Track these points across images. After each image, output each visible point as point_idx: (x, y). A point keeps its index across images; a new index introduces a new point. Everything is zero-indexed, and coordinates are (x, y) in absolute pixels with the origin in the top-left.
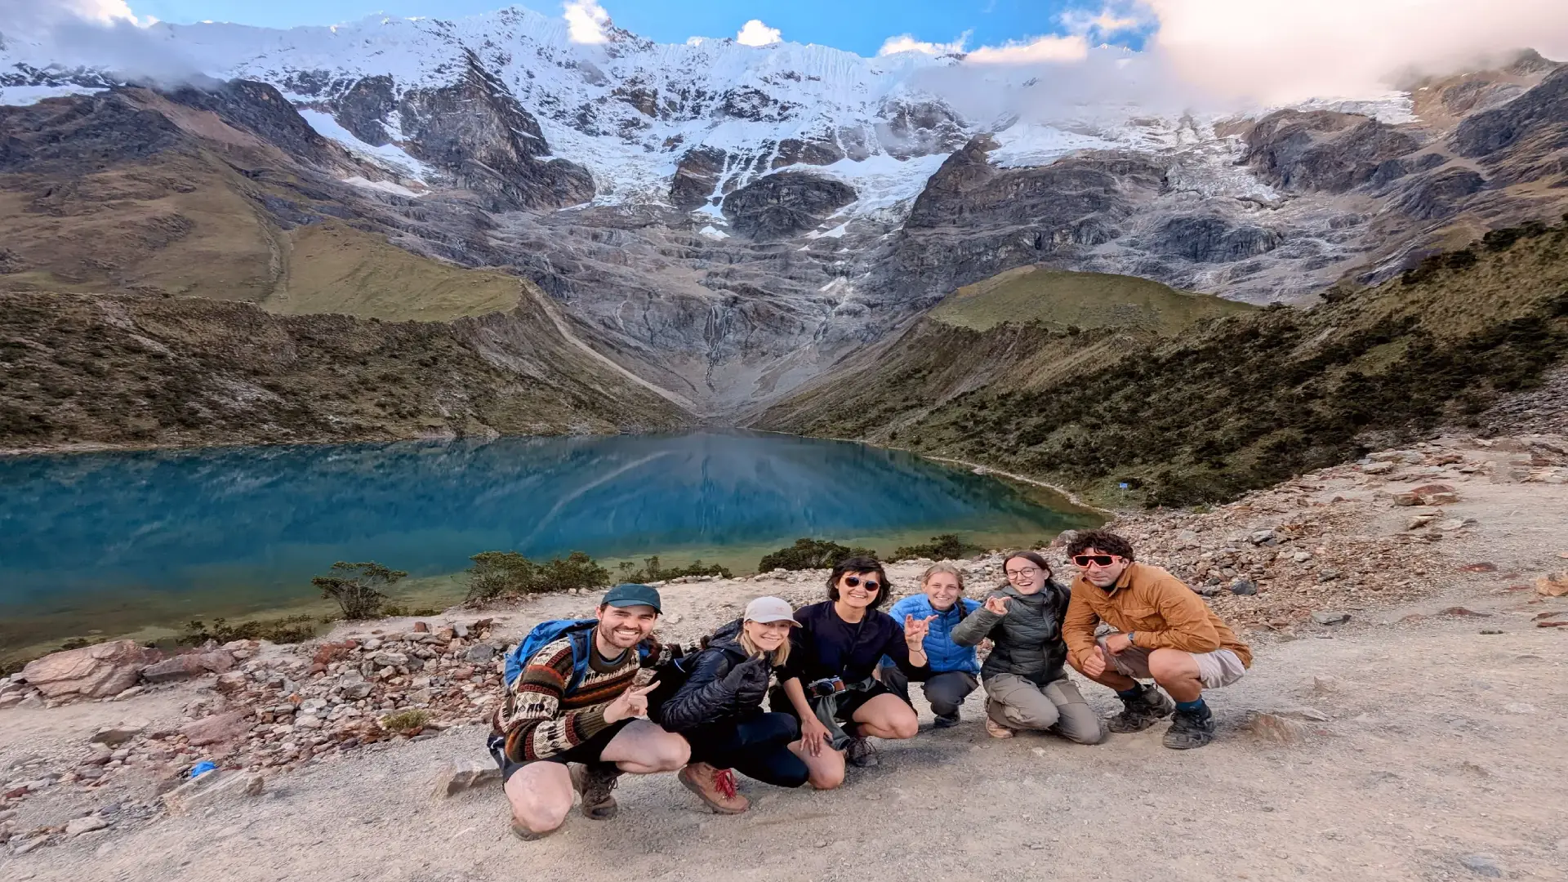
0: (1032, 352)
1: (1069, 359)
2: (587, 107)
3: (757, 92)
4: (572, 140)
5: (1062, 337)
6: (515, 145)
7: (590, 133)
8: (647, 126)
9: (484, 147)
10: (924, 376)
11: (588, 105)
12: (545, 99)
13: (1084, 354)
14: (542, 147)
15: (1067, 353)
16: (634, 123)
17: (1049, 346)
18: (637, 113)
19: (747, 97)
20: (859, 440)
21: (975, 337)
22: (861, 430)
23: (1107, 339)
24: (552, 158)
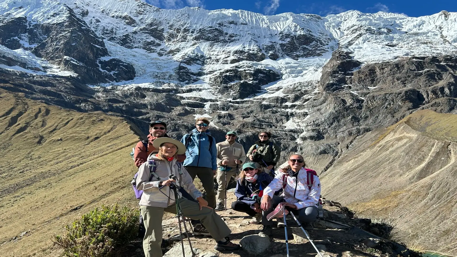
2: (127, 36)
3: (216, 29)
4: (121, 51)
6: (92, 50)
7: (129, 47)
8: (159, 45)
9: (76, 51)
11: (128, 35)
12: (105, 32)
14: (105, 52)
16: (152, 43)
18: (152, 39)
19: (211, 32)
24: (112, 58)
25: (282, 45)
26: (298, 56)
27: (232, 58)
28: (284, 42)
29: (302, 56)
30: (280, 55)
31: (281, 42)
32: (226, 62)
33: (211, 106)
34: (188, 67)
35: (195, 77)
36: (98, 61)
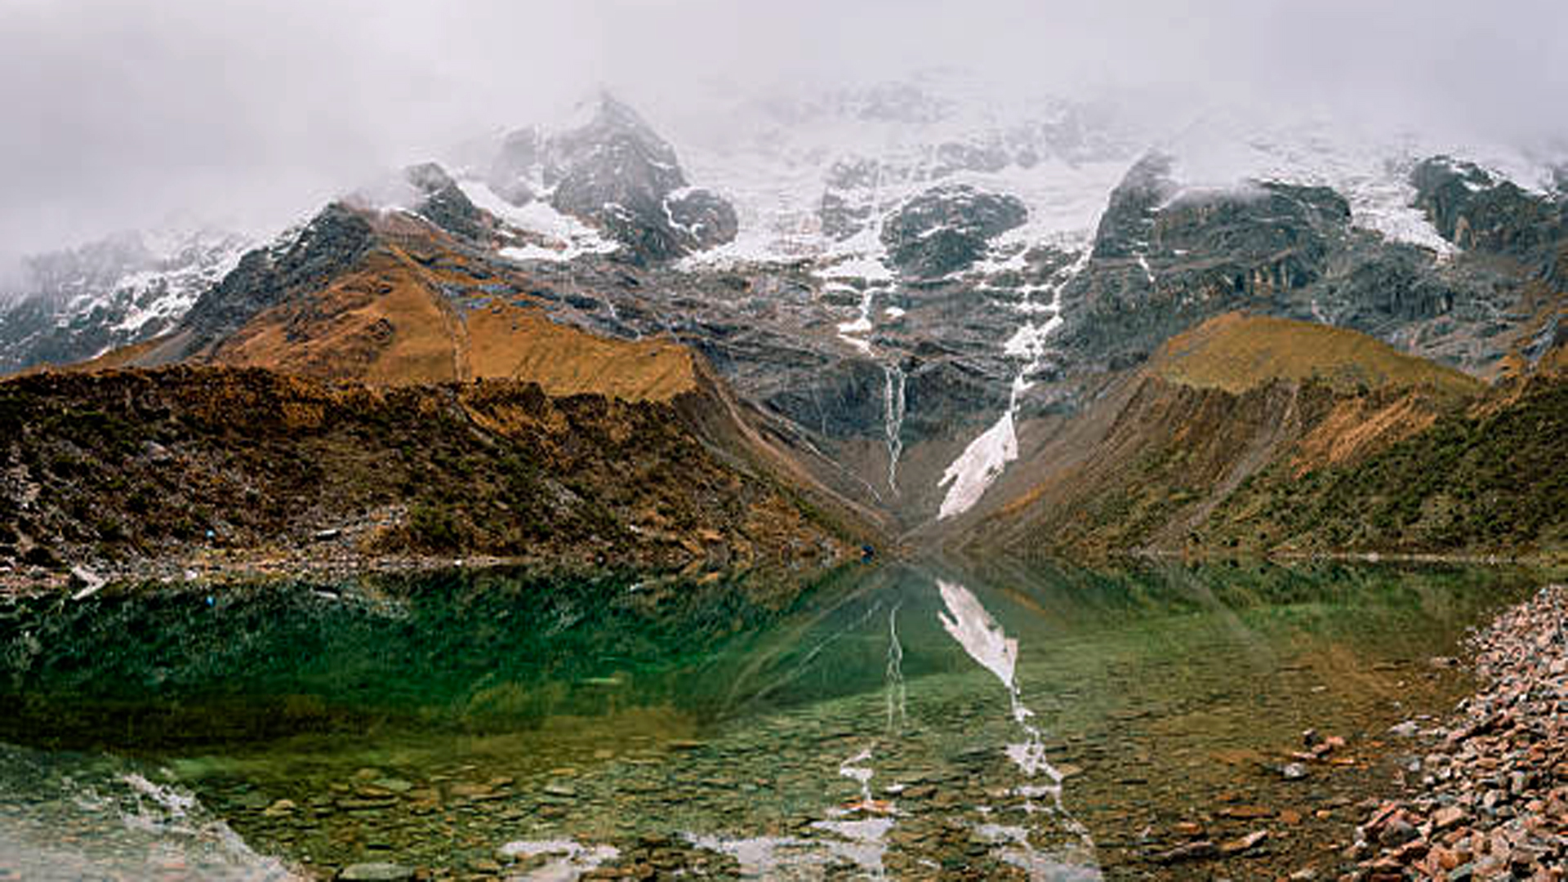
0: (1318, 419)
1: (1367, 427)
5: (1351, 397)
10: (1183, 459)
13: (1382, 420)
14: (677, 178)
15: (1361, 419)
17: (1338, 409)
20: (1137, 552)
21: (1229, 400)
22: (1135, 536)
23: (1404, 399)
24: (692, 188)
25: (1048, 128)
26: (1081, 159)
27: (935, 164)
28: (1051, 122)
29: (1089, 159)
30: (1041, 154)
31: (1044, 120)
32: (920, 177)
33: (875, 297)
34: (841, 194)
35: (855, 221)
36: (665, 203)
